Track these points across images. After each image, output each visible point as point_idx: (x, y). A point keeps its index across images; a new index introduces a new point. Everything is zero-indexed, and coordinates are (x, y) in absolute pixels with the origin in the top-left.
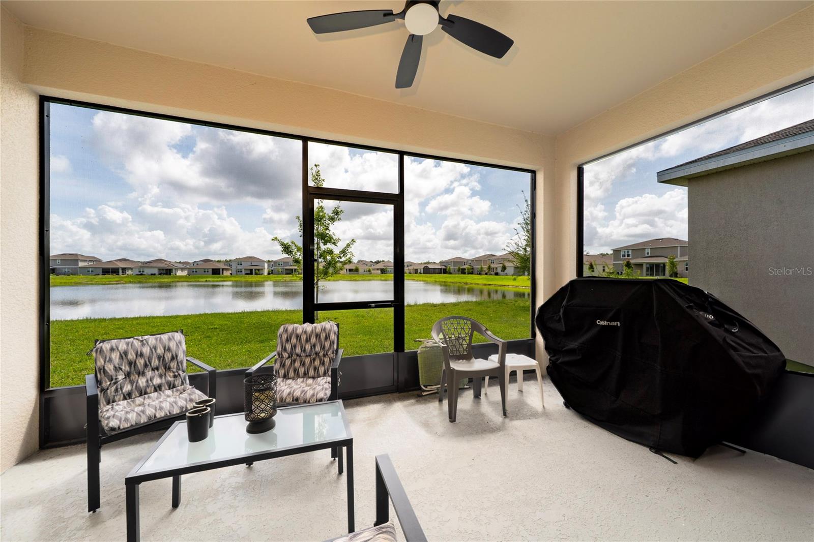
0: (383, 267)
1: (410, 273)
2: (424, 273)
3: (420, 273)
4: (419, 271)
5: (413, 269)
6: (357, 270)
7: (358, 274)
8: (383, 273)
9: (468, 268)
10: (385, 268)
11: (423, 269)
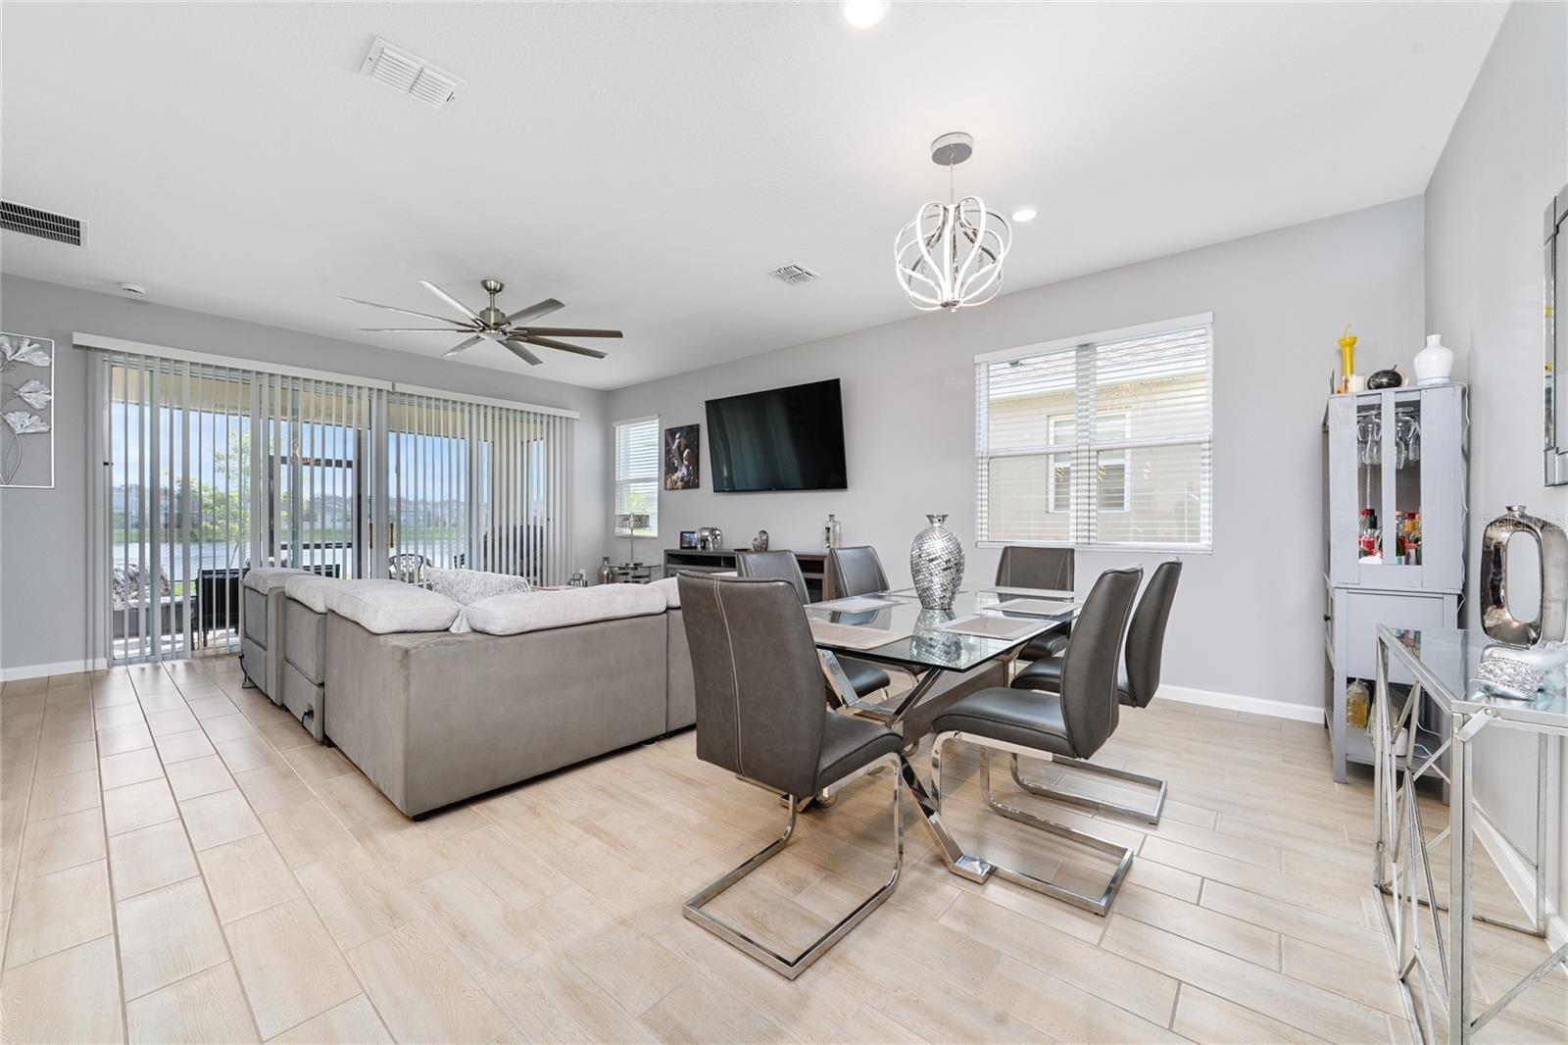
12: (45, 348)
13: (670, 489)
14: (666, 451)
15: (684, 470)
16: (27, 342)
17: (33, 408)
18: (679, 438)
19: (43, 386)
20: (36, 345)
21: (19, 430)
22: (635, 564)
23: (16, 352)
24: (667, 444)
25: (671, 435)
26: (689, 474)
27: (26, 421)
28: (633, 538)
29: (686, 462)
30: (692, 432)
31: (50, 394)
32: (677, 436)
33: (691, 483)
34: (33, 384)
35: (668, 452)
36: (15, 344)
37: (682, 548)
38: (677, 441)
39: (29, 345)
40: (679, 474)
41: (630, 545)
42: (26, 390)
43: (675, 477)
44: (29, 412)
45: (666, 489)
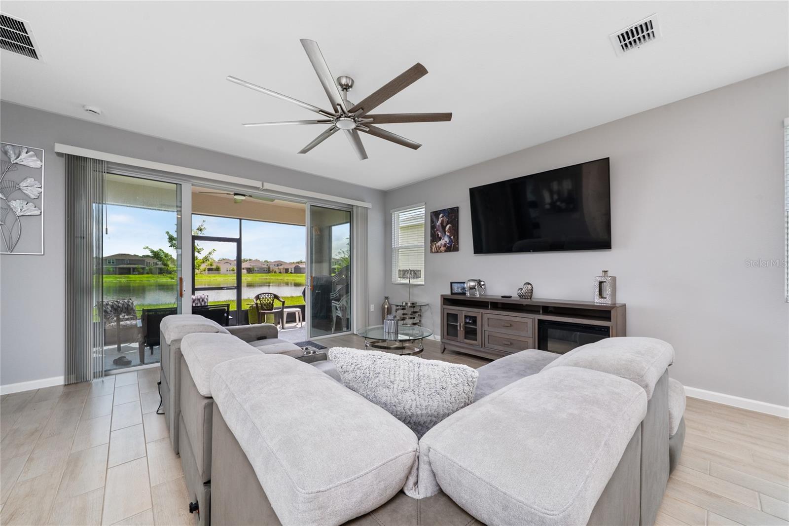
0: (249, 267)
1: (280, 273)
2: (295, 273)
3: (291, 273)
4: (290, 271)
5: (284, 269)
6: (218, 269)
7: (219, 273)
8: (249, 273)
9: (338, 268)
10: (251, 267)
11: (294, 268)
12: (38, 155)
13: (435, 252)
14: (431, 226)
15: (446, 239)
16: (25, 150)
17: (29, 197)
18: (442, 217)
19: (37, 182)
20: (31, 153)
21: (19, 213)
22: (413, 304)
23: (18, 157)
24: (432, 222)
25: (435, 215)
26: (451, 241)
27: (24, 207)
28: (410, 286)
29: (448, 234)
30: (453, 214)
31: (41, 187)
32: (441, 216)
33: (453, 247)
34: (30, 181)
35: (433, 227)
36: (17, 152)
37: (452, 293)
38: (440, 220)
39: (26, 153)
40: (442, 242)
41: (408, 290)
42: (25, 184)
43: (439, 244)
44: (26, 200)
45: (431, 252)
